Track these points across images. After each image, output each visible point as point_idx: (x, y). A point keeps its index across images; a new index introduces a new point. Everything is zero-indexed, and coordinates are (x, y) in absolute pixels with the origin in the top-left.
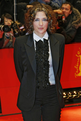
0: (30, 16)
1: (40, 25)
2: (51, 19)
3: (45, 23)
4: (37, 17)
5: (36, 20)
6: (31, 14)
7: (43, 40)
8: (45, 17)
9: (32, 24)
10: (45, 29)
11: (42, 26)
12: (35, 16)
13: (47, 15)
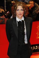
0: (14, 8)
1: (20, 13)
2: (25, 9)
3: (22, 12)
4: (18, 9)
5: (18, 10)
6: (15, 7)
7: (21, 21)
8: (22, 8)
9: (15, 12)
10: (22, 15)
11: (21, 13)
12: (17, 8)
13: (23, 8)
